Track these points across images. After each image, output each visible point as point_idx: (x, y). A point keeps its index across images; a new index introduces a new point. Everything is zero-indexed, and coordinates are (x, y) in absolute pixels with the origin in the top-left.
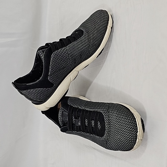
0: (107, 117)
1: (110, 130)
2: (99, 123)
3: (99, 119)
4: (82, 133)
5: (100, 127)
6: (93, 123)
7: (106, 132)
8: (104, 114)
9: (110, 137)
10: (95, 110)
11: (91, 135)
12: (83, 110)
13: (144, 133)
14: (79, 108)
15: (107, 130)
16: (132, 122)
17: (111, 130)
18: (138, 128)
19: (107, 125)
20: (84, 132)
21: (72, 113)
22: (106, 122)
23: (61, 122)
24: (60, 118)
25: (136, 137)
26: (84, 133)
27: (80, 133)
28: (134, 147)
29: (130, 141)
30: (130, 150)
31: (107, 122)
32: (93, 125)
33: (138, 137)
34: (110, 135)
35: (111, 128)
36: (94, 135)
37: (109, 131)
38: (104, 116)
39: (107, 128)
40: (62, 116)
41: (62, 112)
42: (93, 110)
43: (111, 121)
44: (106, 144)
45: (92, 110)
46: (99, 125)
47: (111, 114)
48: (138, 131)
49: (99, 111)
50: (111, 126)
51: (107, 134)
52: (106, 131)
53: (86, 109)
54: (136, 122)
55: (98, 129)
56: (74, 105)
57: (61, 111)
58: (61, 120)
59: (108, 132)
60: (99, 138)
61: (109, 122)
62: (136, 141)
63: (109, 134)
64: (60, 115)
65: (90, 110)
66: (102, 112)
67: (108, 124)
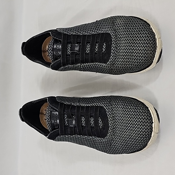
0: (110, 111)
1: (115, 127)
2: (100, 120)
3: (99, 114)
4: (78, 136)
5: (101, 124)
6: (92, 120)
7: (110, 131)
8: (106, 108)
9: (115, 136)
10: (93, 104)
11: (90, 137)
12: (78, 107)
13: (159, 122)
14: (73, 104)
15: (111, 127)
16: (144, 112)
17: (117, 127)
18: (153, 118)
19: (111, 121)
20: (80, 134)
21: (64, 111)
22: (109, 117)
23: (50, 124)
24: (49, 119)
25: (151, 130)
26: (80, 137)
27: (75, 137)
28: (148, 144)
29: (143, 135)
30: (143, 149)
31: (111, 117)
32: (92, 123)
33: (153, 129)
34: (115, 134)
35: (117, 124)
36: (94, 137)
37: (114, 129)
38: (107, 110)
39: (110, 125)
40: (50, 117)
41: (51, 111)
42: (91, 105)
43: (116, 115)
44: (110, 146)
45: (89, 105)
46: (100, 122)
47: (115, 107)
48: (153, 121)
49: (99, 105)
50: (116, 121)
51: (111, 133)
52: (109, 129)
53: (82, 105)
54: (150, 111)
55: (100, 128)
56: (66, 102)
57: (49, 110)
58: (49, 122)
59: (112, 130)
60: (100, 139)
61: (114, 117)
62: (151, 135)
63: (113, 132)
64: (48, 115)
65: (87, 105)
66: (103, 106)
67: (112, 119)
